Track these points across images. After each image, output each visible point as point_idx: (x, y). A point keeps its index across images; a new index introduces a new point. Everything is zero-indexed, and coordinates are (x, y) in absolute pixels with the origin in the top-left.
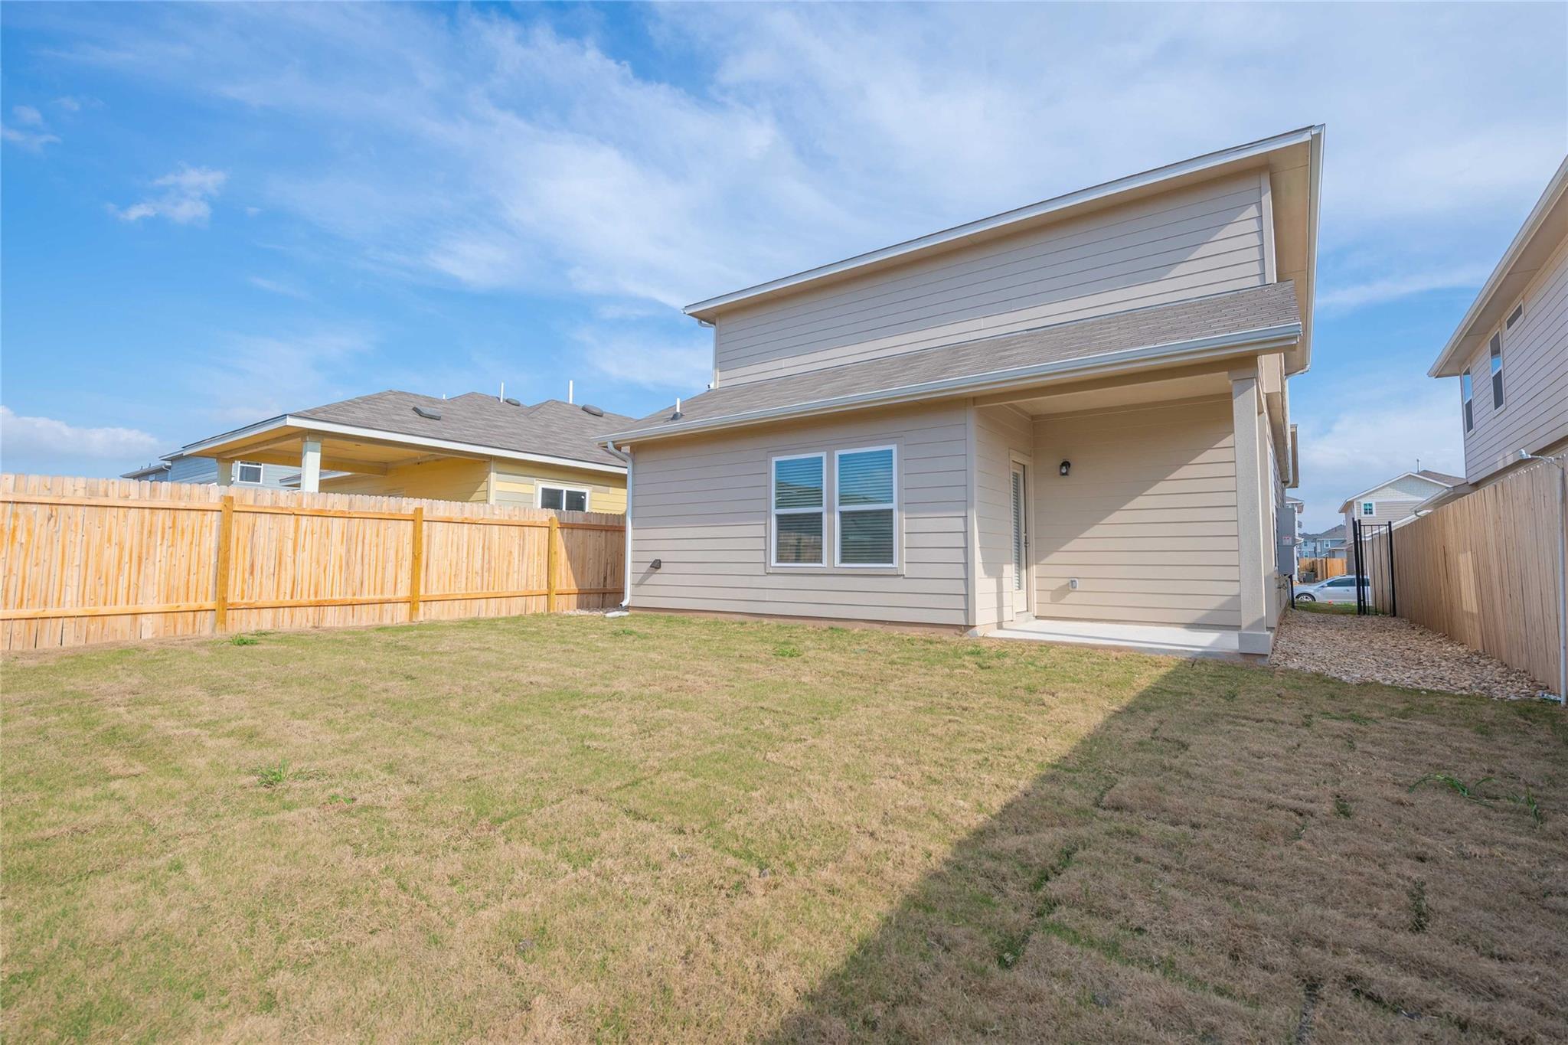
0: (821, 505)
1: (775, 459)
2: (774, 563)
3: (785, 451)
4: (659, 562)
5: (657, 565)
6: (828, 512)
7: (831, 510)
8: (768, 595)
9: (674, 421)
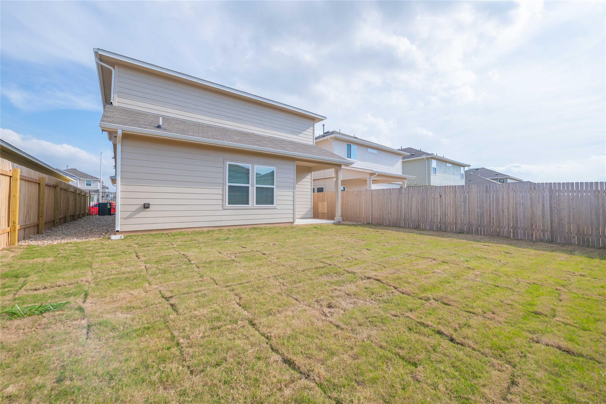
0: (249, 184)
1: (228, 163)
2: (227, 205)
3: (232, 161)
4: (149, 204)
5: (146, 206)
6: (252, 186)
7: (253, 186)
8: (224, 218)
9: (157, 129)
